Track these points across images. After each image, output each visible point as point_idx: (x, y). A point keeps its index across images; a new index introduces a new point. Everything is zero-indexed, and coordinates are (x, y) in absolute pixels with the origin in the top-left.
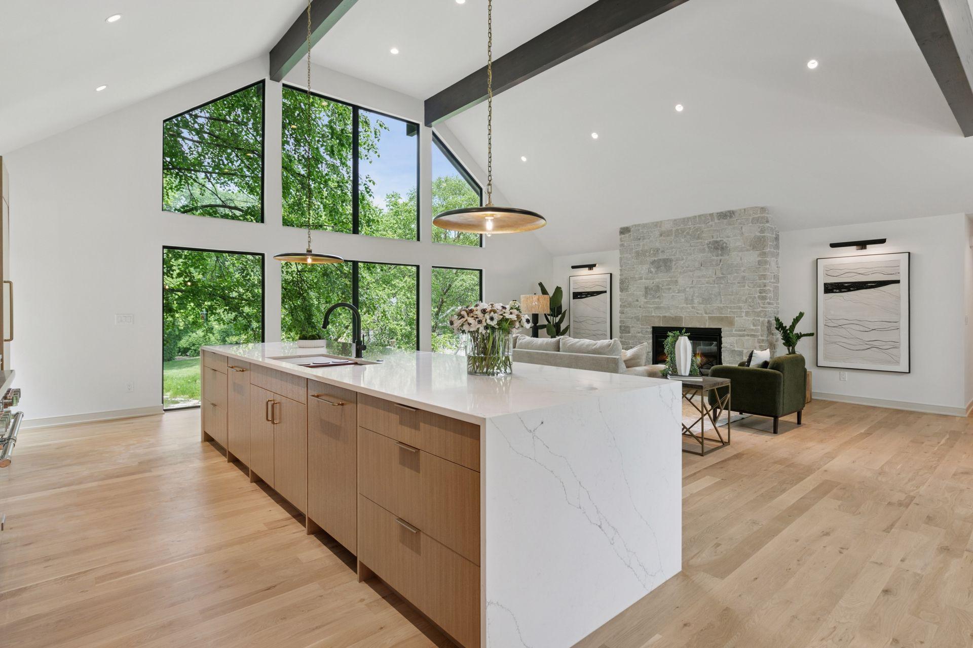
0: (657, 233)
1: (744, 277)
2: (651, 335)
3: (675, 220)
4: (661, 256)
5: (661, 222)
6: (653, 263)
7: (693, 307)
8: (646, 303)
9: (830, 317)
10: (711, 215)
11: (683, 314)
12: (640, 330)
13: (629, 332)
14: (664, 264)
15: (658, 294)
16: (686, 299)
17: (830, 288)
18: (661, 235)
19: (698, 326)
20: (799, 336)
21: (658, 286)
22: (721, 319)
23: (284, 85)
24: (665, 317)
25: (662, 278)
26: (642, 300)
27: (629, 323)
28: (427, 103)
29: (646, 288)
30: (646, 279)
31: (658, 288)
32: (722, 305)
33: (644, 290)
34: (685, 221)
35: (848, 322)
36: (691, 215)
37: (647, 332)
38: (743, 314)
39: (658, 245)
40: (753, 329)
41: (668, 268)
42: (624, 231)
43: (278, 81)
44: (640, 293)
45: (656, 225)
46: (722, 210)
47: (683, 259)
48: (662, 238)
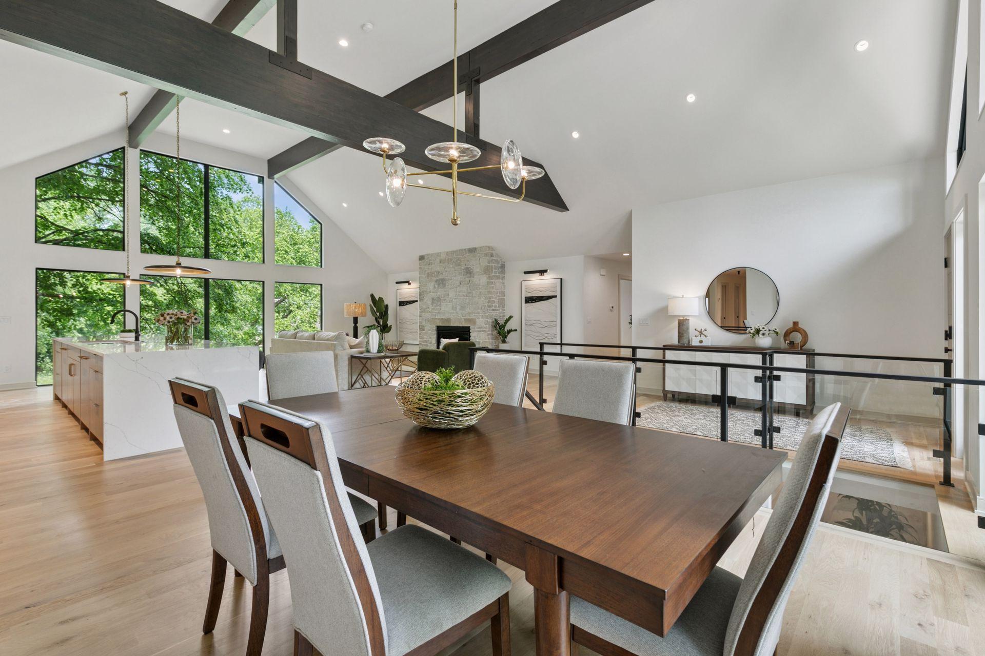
0: (438, 260)
1: (480, 292)
2: (436, 332)
3: (447, 252)
4: (441, 277)
5: (440, 253)
6: (436, 281)
7: (456, 312)
8: (432, 309)
9: (528, 319)
10: (465, 250)
11: (452, 317)
12: (429, 329)
13: (424, 330)
14: (442, 283)
15: (439, 303)
16: (453, 307)
17: (529, 300)
18: (440, 262)
19: (459, 325)
20: (509, 331)
21: (439, 298)
22: (470, 320)
23: (141, 150)
24: (442, 319)
25: (441, 292)
26: (431, 307)
27: (423, 324)
28: (269, 161)
29: (433, 299)
30: (433, 293)
31: (439, 299)
32: (470, 311)
33: (431, 300)
34: (453, 252)
35: (535, 322)
36: (455, 249)
37: (433, 329)
38: (481, 317)
39: (438, 269)
40: (484, 327)
41: (444, 285)
42: (422, 258)
43: (136, 147)
44: (429, 303)
45: (439, 254)
46: (471, 247)
47: (451, 280)
48: (441, 264)
